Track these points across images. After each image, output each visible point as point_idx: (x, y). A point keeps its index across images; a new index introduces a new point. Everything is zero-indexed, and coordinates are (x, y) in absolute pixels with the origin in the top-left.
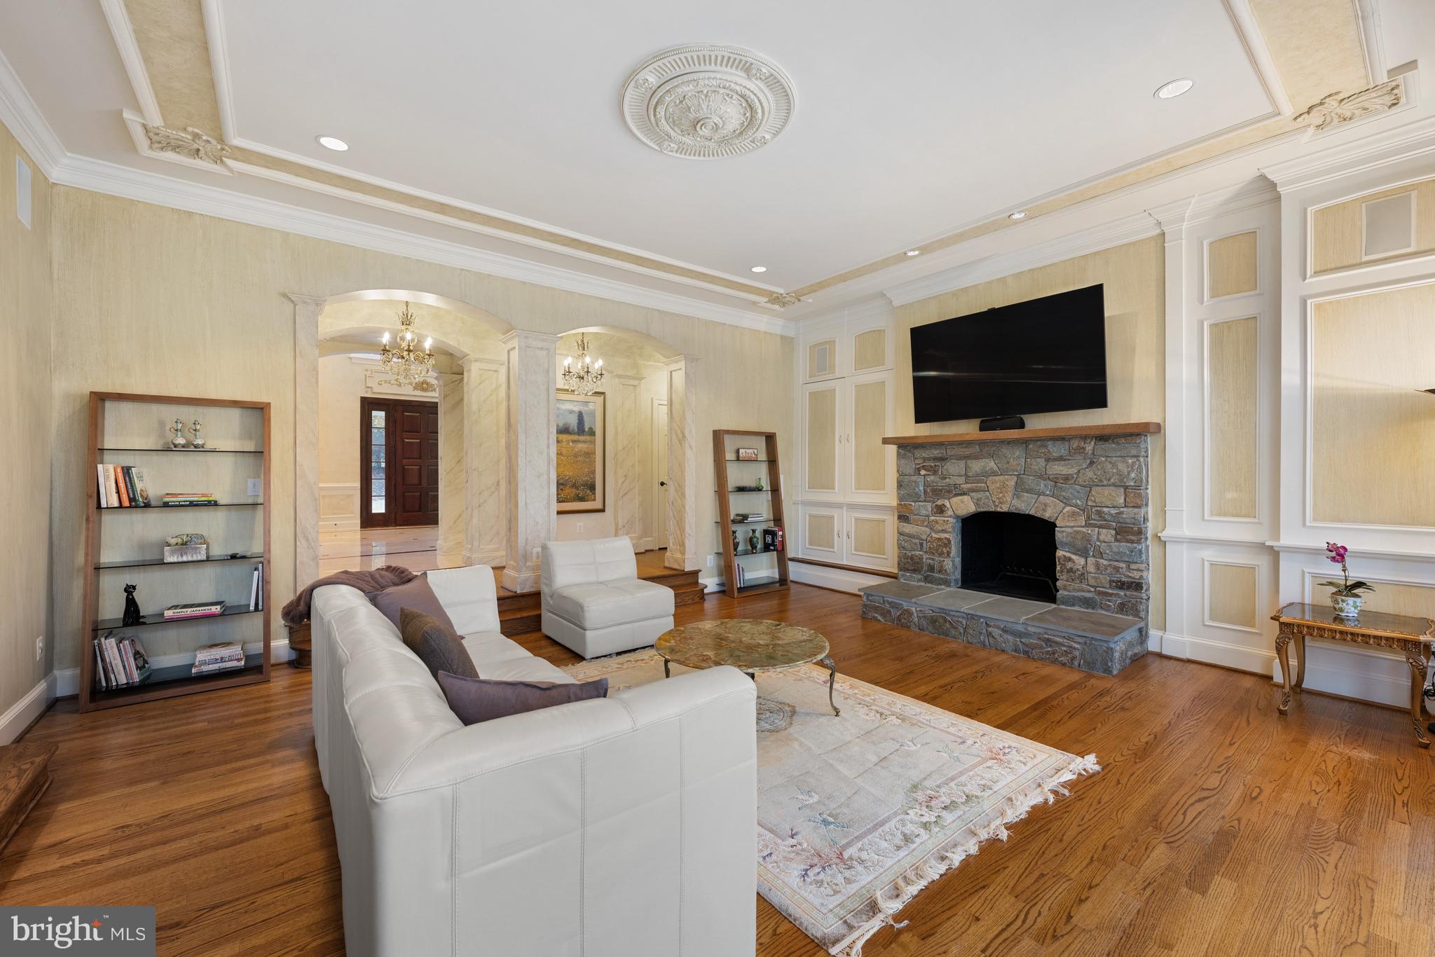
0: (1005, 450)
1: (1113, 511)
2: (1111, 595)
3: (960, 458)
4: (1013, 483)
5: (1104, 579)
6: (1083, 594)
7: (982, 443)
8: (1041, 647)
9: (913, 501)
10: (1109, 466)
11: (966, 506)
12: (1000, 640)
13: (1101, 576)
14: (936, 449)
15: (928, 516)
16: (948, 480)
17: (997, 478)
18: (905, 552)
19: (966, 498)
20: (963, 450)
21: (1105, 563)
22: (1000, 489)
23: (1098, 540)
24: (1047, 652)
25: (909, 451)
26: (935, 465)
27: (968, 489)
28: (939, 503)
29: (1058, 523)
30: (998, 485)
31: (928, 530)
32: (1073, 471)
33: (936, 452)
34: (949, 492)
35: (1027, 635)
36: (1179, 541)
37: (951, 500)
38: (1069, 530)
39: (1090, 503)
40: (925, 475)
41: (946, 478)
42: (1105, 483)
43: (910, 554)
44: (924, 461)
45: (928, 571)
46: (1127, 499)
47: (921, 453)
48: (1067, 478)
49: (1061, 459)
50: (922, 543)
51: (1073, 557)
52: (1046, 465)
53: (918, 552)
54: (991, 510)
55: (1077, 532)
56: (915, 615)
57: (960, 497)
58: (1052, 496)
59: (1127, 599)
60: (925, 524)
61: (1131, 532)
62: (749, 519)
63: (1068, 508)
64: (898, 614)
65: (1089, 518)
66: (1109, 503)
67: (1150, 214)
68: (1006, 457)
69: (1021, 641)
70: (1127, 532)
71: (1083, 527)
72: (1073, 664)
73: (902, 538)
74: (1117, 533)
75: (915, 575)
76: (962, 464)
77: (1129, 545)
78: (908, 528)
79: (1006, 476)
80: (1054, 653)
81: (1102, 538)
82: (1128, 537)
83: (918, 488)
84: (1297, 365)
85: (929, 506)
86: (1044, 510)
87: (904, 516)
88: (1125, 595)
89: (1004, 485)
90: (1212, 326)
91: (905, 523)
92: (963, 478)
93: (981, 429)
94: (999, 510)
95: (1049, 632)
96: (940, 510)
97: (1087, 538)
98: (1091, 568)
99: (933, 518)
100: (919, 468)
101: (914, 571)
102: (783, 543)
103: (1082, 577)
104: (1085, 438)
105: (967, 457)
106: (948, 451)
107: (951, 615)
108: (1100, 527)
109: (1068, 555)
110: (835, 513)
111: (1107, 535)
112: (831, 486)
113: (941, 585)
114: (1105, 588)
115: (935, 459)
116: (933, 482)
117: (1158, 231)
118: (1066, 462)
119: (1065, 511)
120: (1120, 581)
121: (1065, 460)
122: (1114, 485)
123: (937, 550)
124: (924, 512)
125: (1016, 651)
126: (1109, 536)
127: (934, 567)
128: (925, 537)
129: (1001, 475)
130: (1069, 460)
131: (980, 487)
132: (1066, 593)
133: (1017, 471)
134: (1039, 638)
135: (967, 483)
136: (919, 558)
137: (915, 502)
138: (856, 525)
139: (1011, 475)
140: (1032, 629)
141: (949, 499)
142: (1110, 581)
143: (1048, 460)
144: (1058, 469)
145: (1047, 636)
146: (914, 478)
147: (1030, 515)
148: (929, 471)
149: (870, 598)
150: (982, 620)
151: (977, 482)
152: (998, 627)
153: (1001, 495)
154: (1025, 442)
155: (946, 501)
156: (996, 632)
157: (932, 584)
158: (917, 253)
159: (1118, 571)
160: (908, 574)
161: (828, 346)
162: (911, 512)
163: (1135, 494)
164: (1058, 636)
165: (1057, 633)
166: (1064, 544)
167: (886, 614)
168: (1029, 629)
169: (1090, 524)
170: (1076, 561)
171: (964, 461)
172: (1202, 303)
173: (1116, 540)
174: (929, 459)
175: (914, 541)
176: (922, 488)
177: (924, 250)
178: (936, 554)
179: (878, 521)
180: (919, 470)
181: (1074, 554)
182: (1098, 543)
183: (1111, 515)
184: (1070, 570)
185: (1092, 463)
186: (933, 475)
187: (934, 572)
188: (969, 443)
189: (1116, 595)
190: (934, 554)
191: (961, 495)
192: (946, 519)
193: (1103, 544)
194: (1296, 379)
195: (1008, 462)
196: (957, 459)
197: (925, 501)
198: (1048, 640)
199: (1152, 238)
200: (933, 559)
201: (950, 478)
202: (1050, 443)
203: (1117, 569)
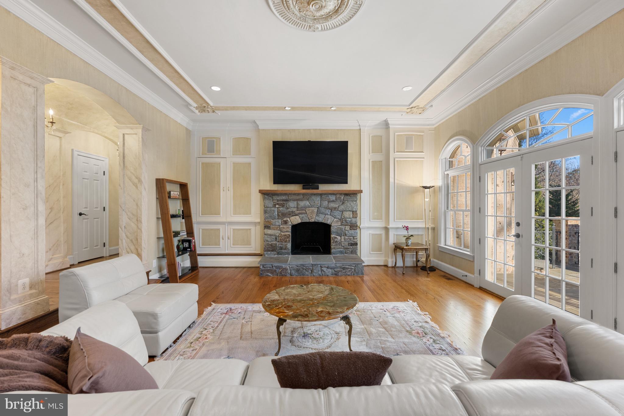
0: (313, 197)
1: (350, 220)
2: (348, 248)
3: (294, 200)
4: (316, 211)
5: (347, 243)
6: (340, 249)
7: (304, 194)
8: (342, 271)
9: (272, 219)
10: (349, 204)
11: (296, 220)
12: (326, 272)
13: (346, 242)
14: (283, 196)
15: (280, 226)
16: (289, 209)
17: (310, 208)
18: (267, 242)
19: (297, 217)
20: (296, 197)
21: (347, 237)
22: (311, 213)
23: (345, 230)
24: (344, 272)
25: (270, 197)
26: (283, 203)
27: (298, 213)
28: (285, 219)
29: (332, 225)
30: (310, 211)
31: (279, 232)
32: (337, 206)
33: (284, 198)
34: (290, 214)
35: (337, 267)
36: (364, 228)
37: (290, 218)
38: (336, 227)
39: (342, 217)
40: (278, 208)
41: (288, 209)
42: (347, 210)
43: (270, 243)
44: (278, 201)
45: (279, 250)
46: (353, 215)
47: (275, 198)
48: (335, 208)
49: (333, 201)
50: (276, 238)
51: (337, 237)
52: (328, 204)
53: (274, 242)
54: (307, 221)
55: (338, 228)
56: (289, 269)
57: (295, 217)
58: (330, 215)
59: (353, 249)
60: (278, 229)
61: (354, 226)
62: (181, 234)
63: (335, 219)
64: (280, 271)
65: (342, 222)
66: (348, 217)
67: (358, 122)
68: (313, 200)
69: (334, 270)
70: (353, 226)
71: (340, 226)
72: (352, 274)
73: (266, 236)
74: (350, 227)
75: (273, 253)
76: (295, 202)
77: (354, 231)
78: (269, 232)
79: (314, 208)
80: (346, 272)
81: (346, 229)
82: (354, 228)
83: (275, 213)
84: (393, 176)
85: (280, 221)
86: (328, 220)
87: (267, 226)
88: (353, 248)
89: (313, 211)
90: (372, 162)
91: (268, 229)
92: (296, 209)
93: (303, 189)
94: (311, 221)
95: (344, 265)
96: (286, 222)
97: (341, 229)
98: (343, 240)
99: (282, 226)
100: (275, 204)
101: (272, 251)
102: (195, 246)
103: (340, 243)
104: (341, 194)
105: (297, 200)
106: (289, 197)
107: (306, 266)
108: (345, 225)
109: (335, 236)
110: (221, 227)
111: (348, 228)
112: (218, 213)
113: (285, 255)
114: (346, 246)
115: (283, 200)
116: (282, 210)
117: (359, 128)
118: (335, 203)
119: (334, 220)
120: (351, 243)
121: (335, 202)
122: (350, 211)
123: (284, 240)
124: (277, 224)
125: (332, 275)
126: (349, 228)
127: (282, 247)
128: (278, 235)
129: (312, 207)
130: (336, 202)
131: (303, 212)
132: (335, 250)
133: (318, 206)
134: (341, 268)
135: (297, 210)
136: (275, 245)
137: (273, 219)
138: (234, 233)
139: (315, 207)
140: (338, 265)
141: (289, 218)
142: (348, 244)
143: (329, 202)
144: (332, 205)
145: (343, 266)
146: (273, 209)
147: (322, 223)
148: (280, 205)
149: (265, 266)
150: (319, 265)
151: (302, 210)
152: (325, 267)
153: (311, 215)
154: (321, 195)
155: (288, 218)
156: (325, 269)
157: (281, 255)
158: (290, 109)
159: (351, 240)
160: (269, 253)
161: (215, 140)
162: (271, 224)
163: (355, 213)
164: (347, 266)
165: (346, 265)
166: (334, 232)
167: (272, 272)
168: (337, 265)
169: (342, 224)
170: (338, 238)
171: (296, 202)
172: (370, 154)
173: (350, 229)
174: (281, 200)
175: (272, 237)
176: (276, 213)
177: (293, 109)
178: (283, 242)
179: (247, 230)
180: (275, 205)
181: (337, 235)
182: (345, 231)
183: (349, 221)
184: (336, 242)
185: (343, 203)
186: (282, 207)
187: (282, 250)
188: (299, 194)
189: (350, 248)
190: (282, 242)
191: (295, 215)
192: (288, 226)
193: (346, 231)
194: (393, 181)
195: (314, 202)
196: (293, 201)
197: (278, 219)
198: (344, 268)
199: (357, 129)
200: (282, 244)
201: (290, 209)
202: (330, 195)
203: (350, 239)
